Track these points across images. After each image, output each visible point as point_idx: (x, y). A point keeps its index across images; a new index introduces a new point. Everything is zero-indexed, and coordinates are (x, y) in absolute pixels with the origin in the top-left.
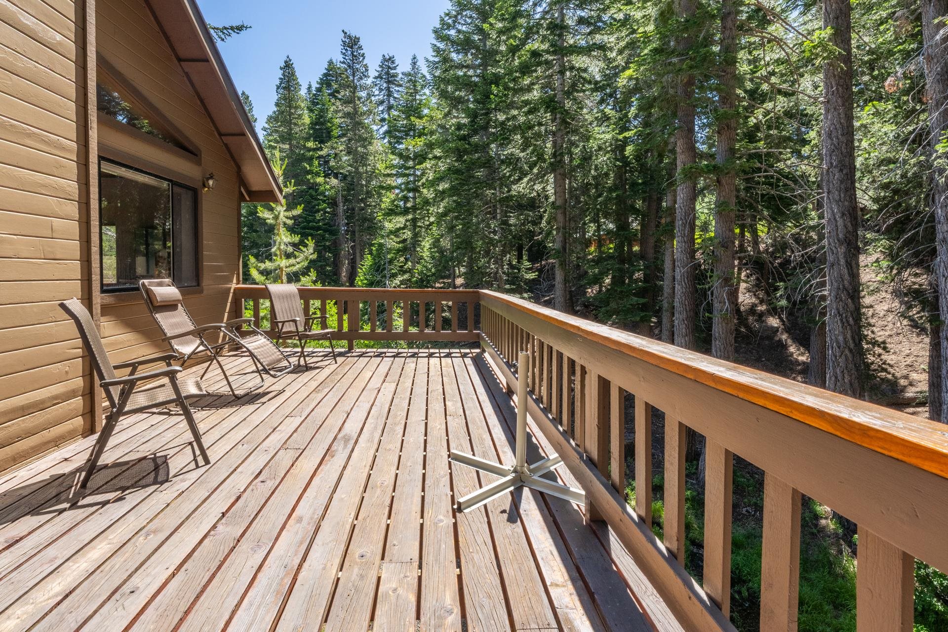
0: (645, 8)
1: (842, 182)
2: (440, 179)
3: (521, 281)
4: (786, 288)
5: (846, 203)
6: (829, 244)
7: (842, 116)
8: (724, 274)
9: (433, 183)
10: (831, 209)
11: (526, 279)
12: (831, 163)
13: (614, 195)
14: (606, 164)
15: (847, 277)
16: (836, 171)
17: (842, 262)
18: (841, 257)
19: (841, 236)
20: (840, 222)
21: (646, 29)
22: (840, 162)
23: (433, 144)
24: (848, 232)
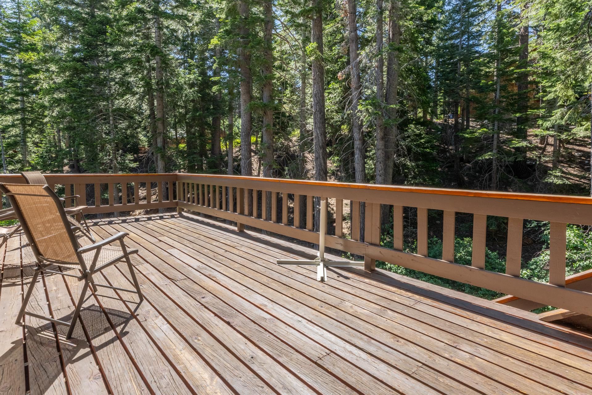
0: (221, 3)
1: (321, 119)
2: (57, 89)
3: (126, 169)
4: (288, 170)
5: (322, 129)
6: (316, 148)
7: (321, 87)
8: (269, 163)
9: (49, 92)
10: (317, 131)
11: (130, 167)
12: (317, 109)
13: (198, 114)
14: (192, 94)
15: (323, 164)
16: (318, 113)
17: (321, 157)
18: (321, 154)
19: (321, 144)
20: (320, 138)
21: (221, 16)
22: (320, 109)
23: (48, 60)
24: (323, 143)
